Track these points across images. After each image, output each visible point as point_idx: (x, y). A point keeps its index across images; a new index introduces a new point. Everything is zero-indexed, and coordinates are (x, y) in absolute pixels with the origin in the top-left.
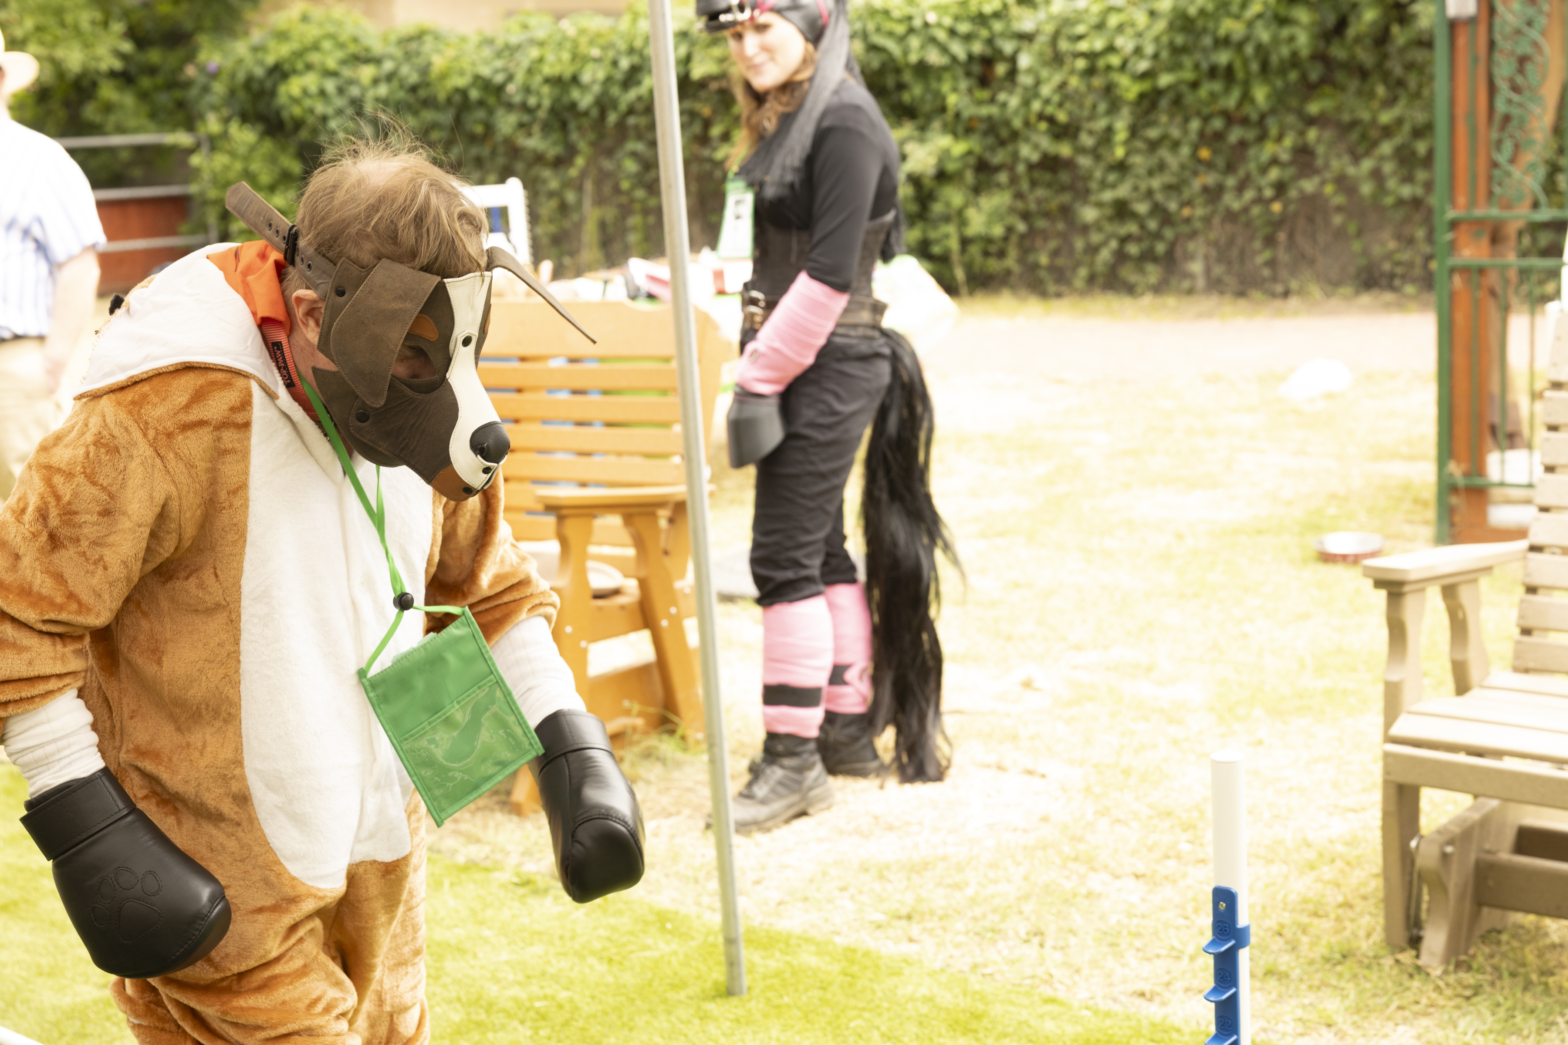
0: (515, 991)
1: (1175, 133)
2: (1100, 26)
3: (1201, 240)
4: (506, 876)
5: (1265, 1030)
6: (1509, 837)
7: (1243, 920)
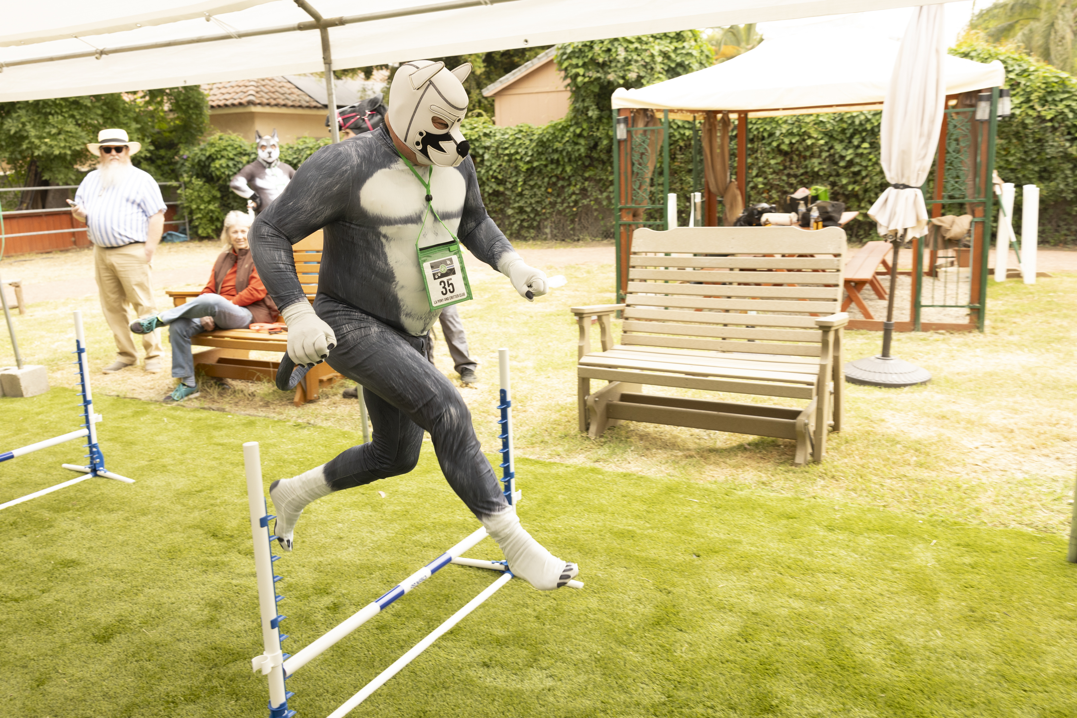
0: (293, 457)
1: (540, 183)
2: (513, 144)
3: (549, 221)
4: (291, 423)
6: (618, 396)
7: (509, 398)
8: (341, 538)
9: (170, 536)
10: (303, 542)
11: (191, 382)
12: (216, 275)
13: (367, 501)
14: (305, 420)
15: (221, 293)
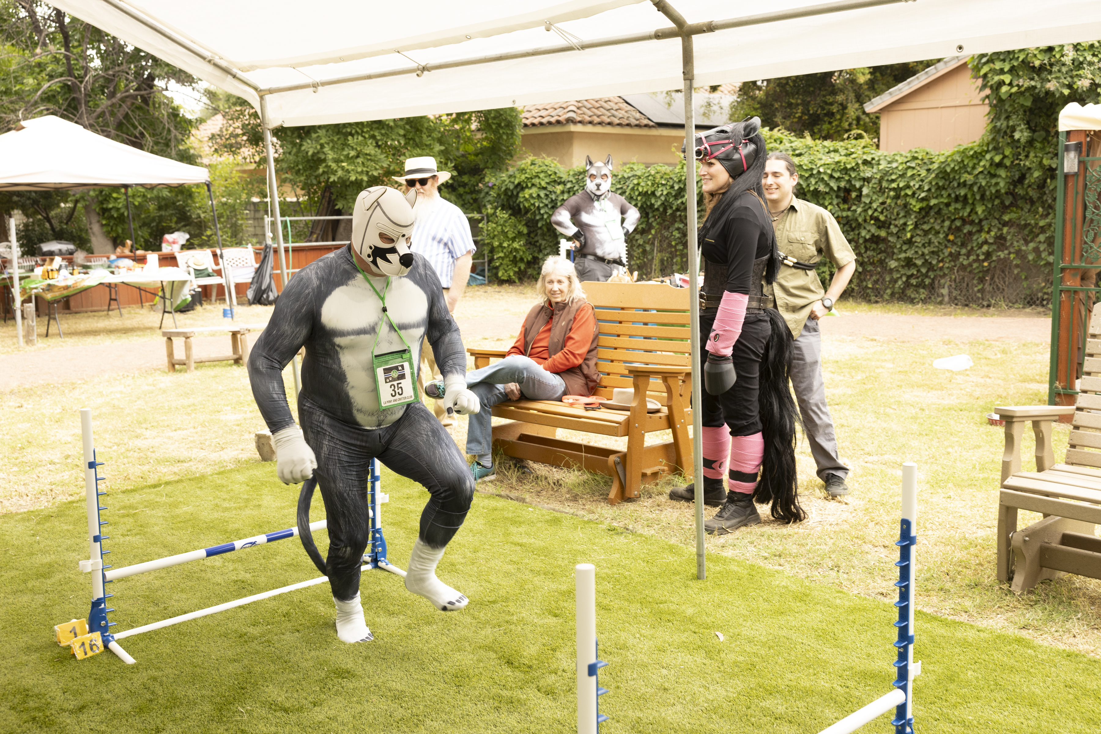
0: (605, 571)
1: (937, 227)
2: (902, 176)
3: (948, 278)
4: (604, 527)
5: (936, 612)
6: (1059, 537)
7: (913, 533)
8: (665, 689)
9: (458, 656)
10: (618, 687)
11: (487, 462)
12: (526, 332)
13: (699, 643)
14: (621, 524)
15: (530, 356)
